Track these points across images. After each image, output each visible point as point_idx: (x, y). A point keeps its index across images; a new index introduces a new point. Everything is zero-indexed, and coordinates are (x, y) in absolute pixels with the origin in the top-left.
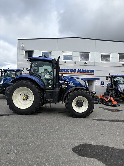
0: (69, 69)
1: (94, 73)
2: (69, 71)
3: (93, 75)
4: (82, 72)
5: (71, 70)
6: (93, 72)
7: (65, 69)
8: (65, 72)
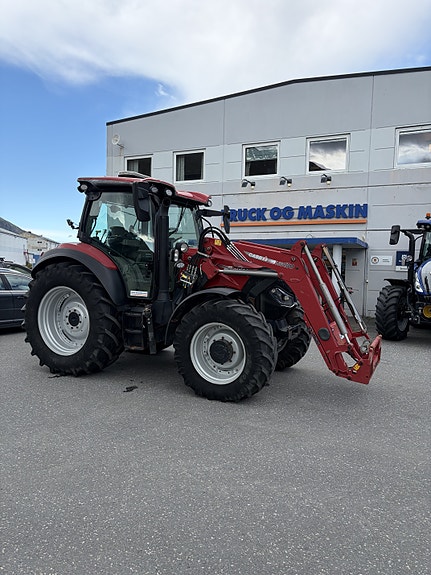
0: (265, 210)
1: (365, 216)
2: (267, 215)
3: (363, 227)
4: (315, 218)
5: (275, 210)
6: (361, 211)
7: (253, 210)
8: (253, 219)
